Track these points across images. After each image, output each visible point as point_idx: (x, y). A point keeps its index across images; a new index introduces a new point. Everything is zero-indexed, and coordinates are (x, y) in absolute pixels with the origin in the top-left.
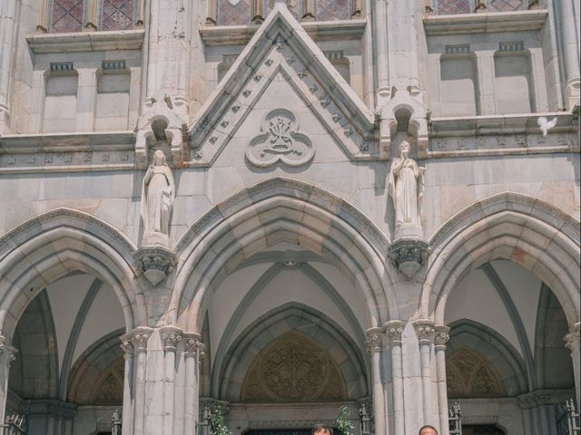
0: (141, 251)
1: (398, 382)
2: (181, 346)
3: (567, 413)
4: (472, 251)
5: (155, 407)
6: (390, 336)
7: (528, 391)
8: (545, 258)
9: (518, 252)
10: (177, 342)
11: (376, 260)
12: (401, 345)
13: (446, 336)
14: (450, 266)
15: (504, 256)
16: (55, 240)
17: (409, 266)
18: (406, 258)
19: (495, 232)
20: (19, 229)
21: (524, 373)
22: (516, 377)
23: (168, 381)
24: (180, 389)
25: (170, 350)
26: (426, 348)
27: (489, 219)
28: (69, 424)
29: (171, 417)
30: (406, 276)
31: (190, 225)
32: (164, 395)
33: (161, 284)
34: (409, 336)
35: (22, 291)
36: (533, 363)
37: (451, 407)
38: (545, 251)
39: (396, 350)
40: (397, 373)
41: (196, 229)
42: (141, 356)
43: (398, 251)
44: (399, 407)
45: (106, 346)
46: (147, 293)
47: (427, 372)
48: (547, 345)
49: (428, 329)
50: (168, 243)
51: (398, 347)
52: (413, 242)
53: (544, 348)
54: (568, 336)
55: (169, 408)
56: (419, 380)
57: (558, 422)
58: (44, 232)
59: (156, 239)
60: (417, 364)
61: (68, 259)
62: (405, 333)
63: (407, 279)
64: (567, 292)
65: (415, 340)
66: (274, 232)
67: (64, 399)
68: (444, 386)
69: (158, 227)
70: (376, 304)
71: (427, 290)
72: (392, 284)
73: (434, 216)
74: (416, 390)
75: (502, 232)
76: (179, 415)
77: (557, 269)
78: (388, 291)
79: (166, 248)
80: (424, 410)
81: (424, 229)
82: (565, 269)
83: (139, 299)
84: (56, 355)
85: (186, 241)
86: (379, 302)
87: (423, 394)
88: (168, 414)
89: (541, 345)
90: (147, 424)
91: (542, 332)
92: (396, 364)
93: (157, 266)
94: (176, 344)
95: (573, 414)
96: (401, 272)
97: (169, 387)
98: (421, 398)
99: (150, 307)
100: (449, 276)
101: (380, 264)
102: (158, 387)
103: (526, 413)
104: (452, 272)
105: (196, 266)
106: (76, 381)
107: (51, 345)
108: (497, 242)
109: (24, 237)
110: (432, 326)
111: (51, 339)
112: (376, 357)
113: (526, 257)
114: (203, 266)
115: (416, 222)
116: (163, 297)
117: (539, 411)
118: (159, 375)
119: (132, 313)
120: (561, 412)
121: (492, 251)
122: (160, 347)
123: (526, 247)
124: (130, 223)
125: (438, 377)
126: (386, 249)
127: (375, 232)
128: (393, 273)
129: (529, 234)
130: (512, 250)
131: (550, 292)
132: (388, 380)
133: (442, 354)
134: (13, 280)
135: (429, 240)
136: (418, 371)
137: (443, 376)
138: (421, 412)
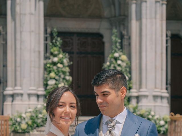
12: (146, 2)
23: (32, 14)
26: (158, 4)
39: (144, 4)
40: (144, 16)
44: (144, 33)
47: (158, 16)
55: (33, 29)
56: (154, 20)
60: (153, 10)
68: (165, 23)
74: (152, 26)
80: (156, 35)
87: (156, 27)
88: (33, 31)
92: (144, 12)
125: (162, 18)
132: (139, 18)
133: (165, 7)
136: (153, 15)
138: (154, 37)
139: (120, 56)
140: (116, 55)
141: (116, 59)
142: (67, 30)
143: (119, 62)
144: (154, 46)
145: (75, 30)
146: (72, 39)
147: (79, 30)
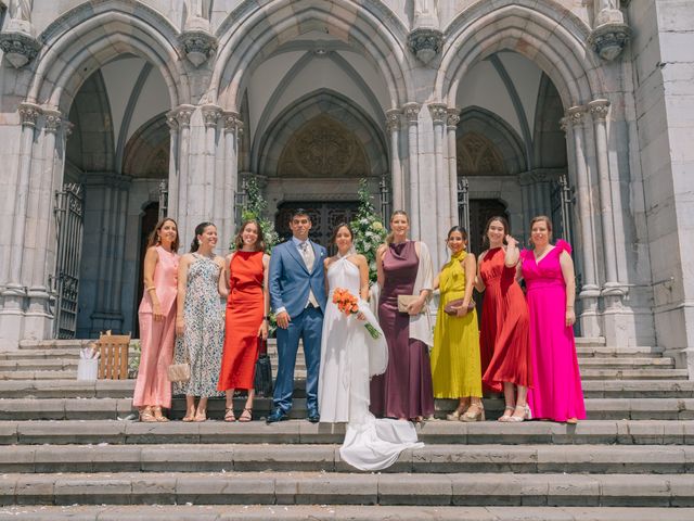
0: (184, 35)
1: (413, 157)
2: (221, 123)
3: (560, 187)
4: (482, 41)
5: (198, 177)
6: (407, 116)
7: (527, 170)
8: (546, 49)
9: (523, 42)
10: (217, 119)
11: (396, 47)
12: (417, 124)
13: (456, 117)
14: (462, 55)
15: (510, 48)
16: (106, 23)
17: (426, 53)
18: (423, 46)
19: (502, 24)
20: (71, 12)
21: (524, 154)
22: (517, 158)
23: (209, 154)
24: (220, 162)
25: (211, 126)
26: (439, 127)
27: (498, 12)
28: (124, 194)
29: (211, 187)
30: (423, 62)
31: (230, 11)
32: (205, 167)
33: (202, 65)
34: (425, 117)
35: (76, 70)
36: (532, 145)
37: (460, 181)
38: (546, 42)
39: (413, 129)
40: (413, 149)
41: (235, 15)
42: (185, 131)
43: (416, 40)
44: (414, 180)
45: (157, 125)
46: (190, 74)
47: (440, 149)
48: (545, 130)
49: (441, 110)
50: (210, 28)
51: (414, 127)
52: (430, 31)
53: (542, 132)
54: (563, 119)
55: (211, 179)
56: (433, 156)
57: (552, 196)
58: (96, 15)
59: (197, 23)
60: (431, 139)
61: (119, 42)
62: (420, 114)
63: (424, 65)
64: (564, 80)
65: (430, 121)
66: (305, 20)
67: (120, 171)
68: (454, 162)
69: (200, 13)
70: (396, 87)
71: (441, 75)
72: (410, 70)
73: (448, 9)
74: (430, 166)
75: (509, 24)
76: (219, 184)
77: (556, 59)
78: (407, 76)
79: (207, 32)
80: (436, 183)
81: (440, 21)
82: (563, 59)
83: (183, 79)
84: (112, 132)
85: (225, 27)
86: (398, 85)
87: (436, 169)
88: (209, 184)
89: (539, 130)
90: (190, 192)
91: (540, 118)
92: (413, 142)
93: (199, 49)
94: (216, 120)
95: (565, 188)
96: (418, 59)
97: (210, 159)
98: (433, 172)
99: (192, 86)
100: (461, 63)
101: (400, 51)
102: (200, 160)
103: (525, 189)
104: (463, 60)
105: (234, 49)
106: (130, 156)
107: (108, 123)
108: (504, 33)
109: (76, 19)
110: (445, 108)
111: (107, 117)
112: (395, 136)
113: (529, 48)
114: (241, 51)
115: (433, 13)
116: (205, 78)
117: (535, 187)
118: (201, 149)
119: (176, 92)
120: (555, 187)
121: (500, 41)
122: (202, 124)
123: (529, 38)
124: (174, 8)
125: (449, 154)
126: (405, 36)
127: (396, 22)
128: (411, 60)
129: (532, 27)
130: (516, 41)
131: (549, 81)
132: (405, 156)
133: (453, 133)
134: (68, 60)
135: (443, 30)
136: (431, 148)
137: (454, 154)
138: (433, 185)
139: (371, 223)
140: (364, 221)
141: (364, 228)
142: (311, 198)
143: (368, 234)
144: (434, 202)
145: (324, 198)
146: (319, 213)
147: (330, 198)
